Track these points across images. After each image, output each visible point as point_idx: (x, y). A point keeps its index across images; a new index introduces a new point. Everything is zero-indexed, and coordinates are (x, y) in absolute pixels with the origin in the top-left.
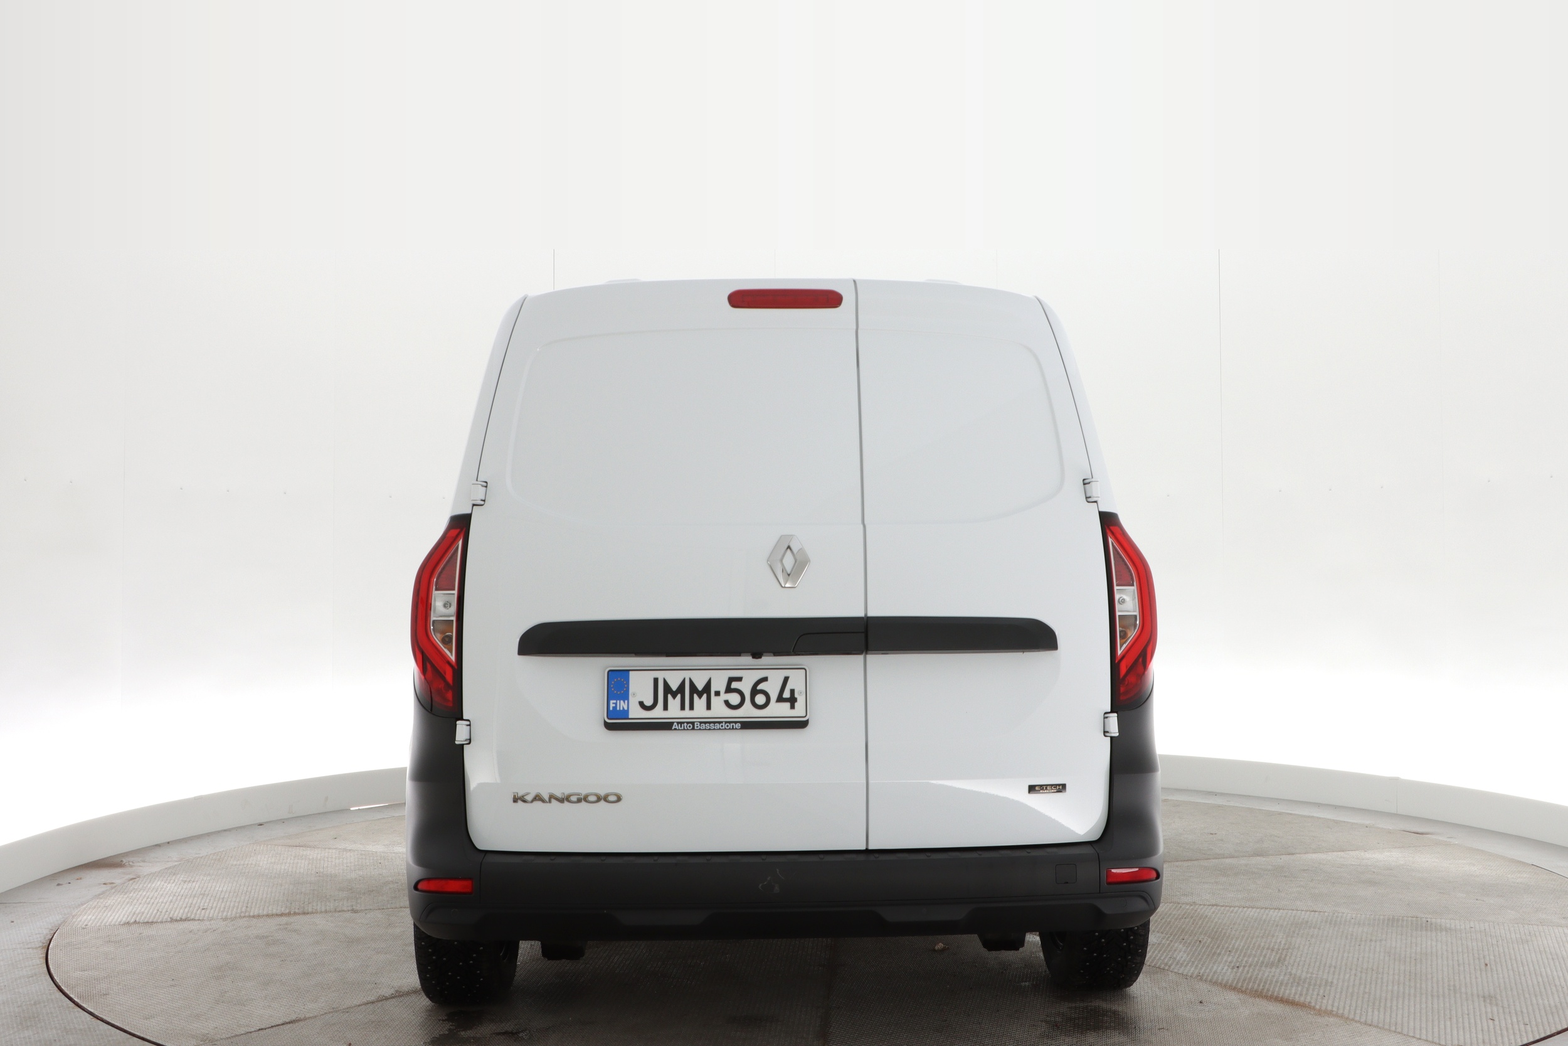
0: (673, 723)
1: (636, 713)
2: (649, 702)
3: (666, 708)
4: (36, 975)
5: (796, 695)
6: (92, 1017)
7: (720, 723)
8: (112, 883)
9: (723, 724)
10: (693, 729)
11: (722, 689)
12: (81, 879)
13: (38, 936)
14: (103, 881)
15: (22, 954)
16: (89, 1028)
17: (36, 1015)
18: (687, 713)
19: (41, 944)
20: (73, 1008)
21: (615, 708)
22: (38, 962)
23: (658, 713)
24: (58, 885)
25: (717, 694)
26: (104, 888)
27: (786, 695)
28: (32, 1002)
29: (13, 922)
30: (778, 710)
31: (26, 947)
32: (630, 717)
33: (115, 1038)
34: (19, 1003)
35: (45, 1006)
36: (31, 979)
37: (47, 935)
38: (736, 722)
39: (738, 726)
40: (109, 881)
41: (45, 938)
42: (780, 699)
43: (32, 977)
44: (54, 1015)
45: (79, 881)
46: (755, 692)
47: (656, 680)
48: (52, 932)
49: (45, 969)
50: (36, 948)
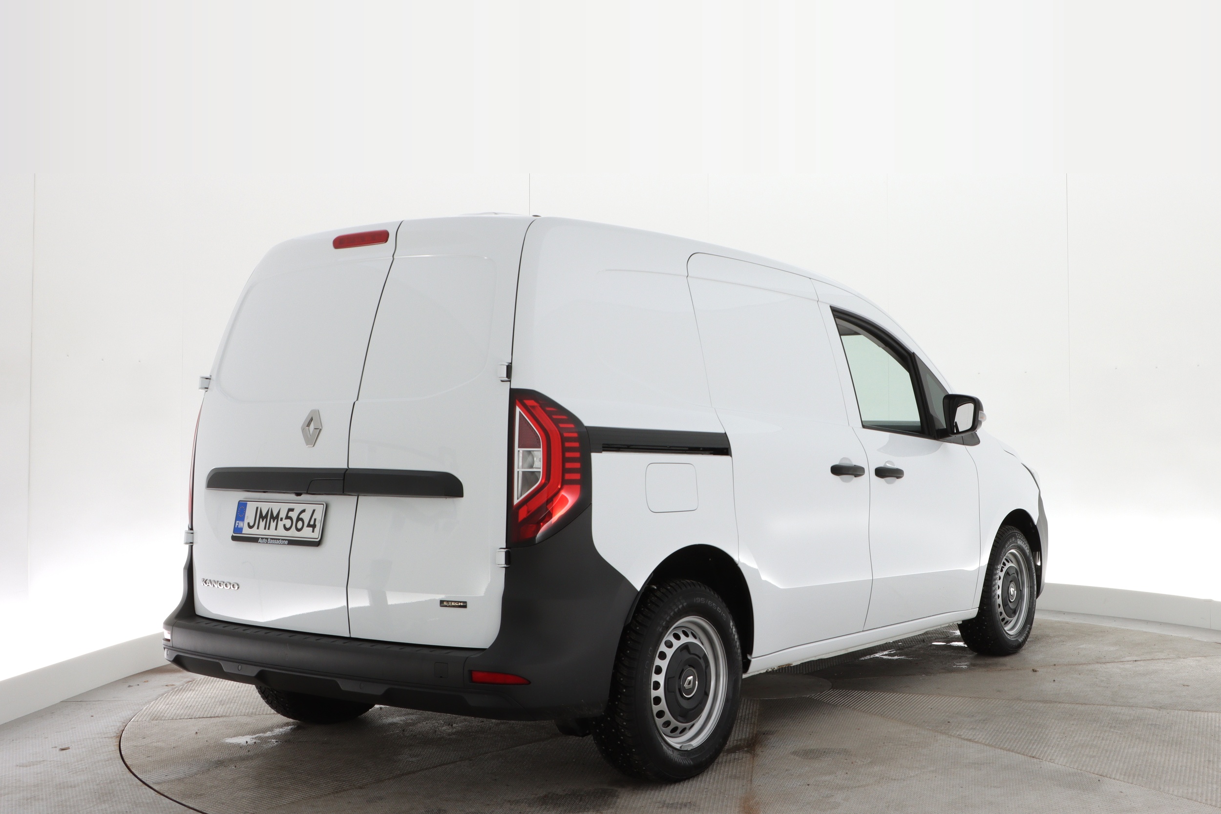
0: (259, 538)
1: (246, 531)
2: (251, 524)
3: (258, 528)
4: (111, 759)
5: (316, 523)
6: (156, 793)
7: (279, 539)
8: (173, 685)
9: (280, 541)
10: (267, 543)
11: (284, 517)
12: (147, 681)
13: (113, 728)
14: (166, 683)
15: (100, 742)
16: (154, 802)
17: (111, 791)
18: (267, 532)
19: (115, 734)
20: (141, 786)
21: (238, 526)
22: (113, 749)
23: (254, 532)
24: (129, 686)
25: (281, 519)
26: (166, 689)
27: (312, 523)
28: (108, 781)
29: (92, 716)
30: (307, 533)
31: (104, 736)
32: (243, 532)
33: (175, 810)
34: (98, 782)
35: (118, 784)
36: (107, 762)
37: (120, 726)
38: (286, 540)
39: (286, 542)
40: (170, 684)
41: (118, 729)
42: (309, 525)
43: (108, 761)
44: (126, 791)
45: (146, 683)
46: (299, 519)
47: (257, 508)
48: (124, 725)
49: (119, 754)
50: (111, 738)
